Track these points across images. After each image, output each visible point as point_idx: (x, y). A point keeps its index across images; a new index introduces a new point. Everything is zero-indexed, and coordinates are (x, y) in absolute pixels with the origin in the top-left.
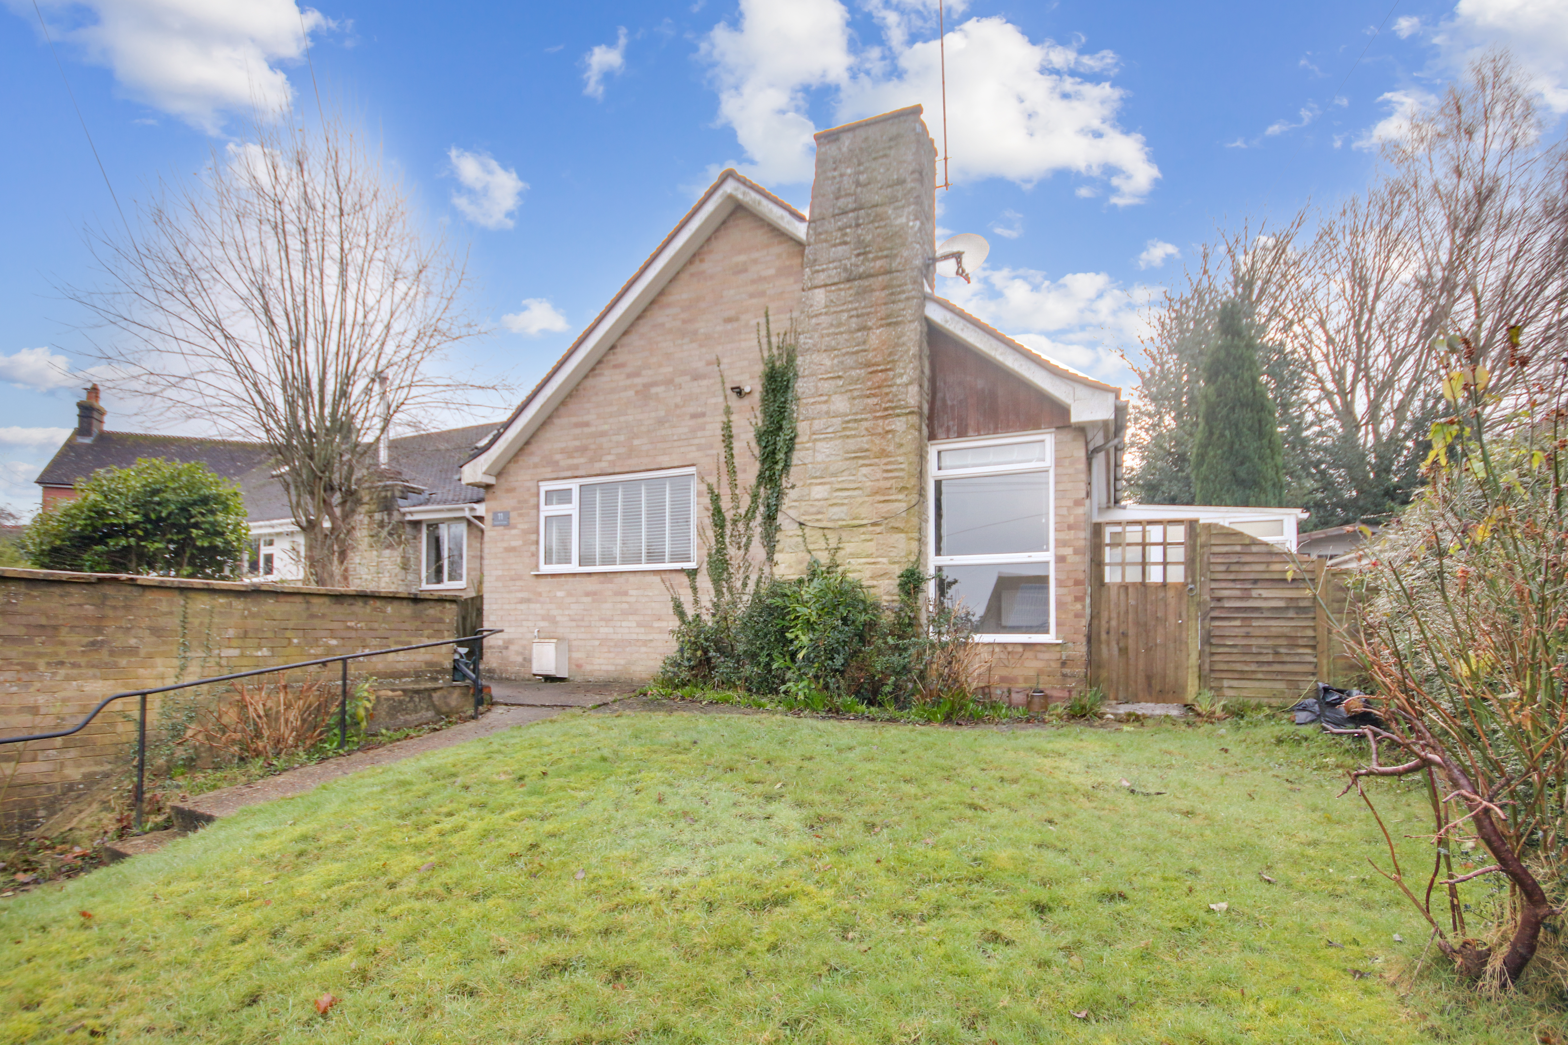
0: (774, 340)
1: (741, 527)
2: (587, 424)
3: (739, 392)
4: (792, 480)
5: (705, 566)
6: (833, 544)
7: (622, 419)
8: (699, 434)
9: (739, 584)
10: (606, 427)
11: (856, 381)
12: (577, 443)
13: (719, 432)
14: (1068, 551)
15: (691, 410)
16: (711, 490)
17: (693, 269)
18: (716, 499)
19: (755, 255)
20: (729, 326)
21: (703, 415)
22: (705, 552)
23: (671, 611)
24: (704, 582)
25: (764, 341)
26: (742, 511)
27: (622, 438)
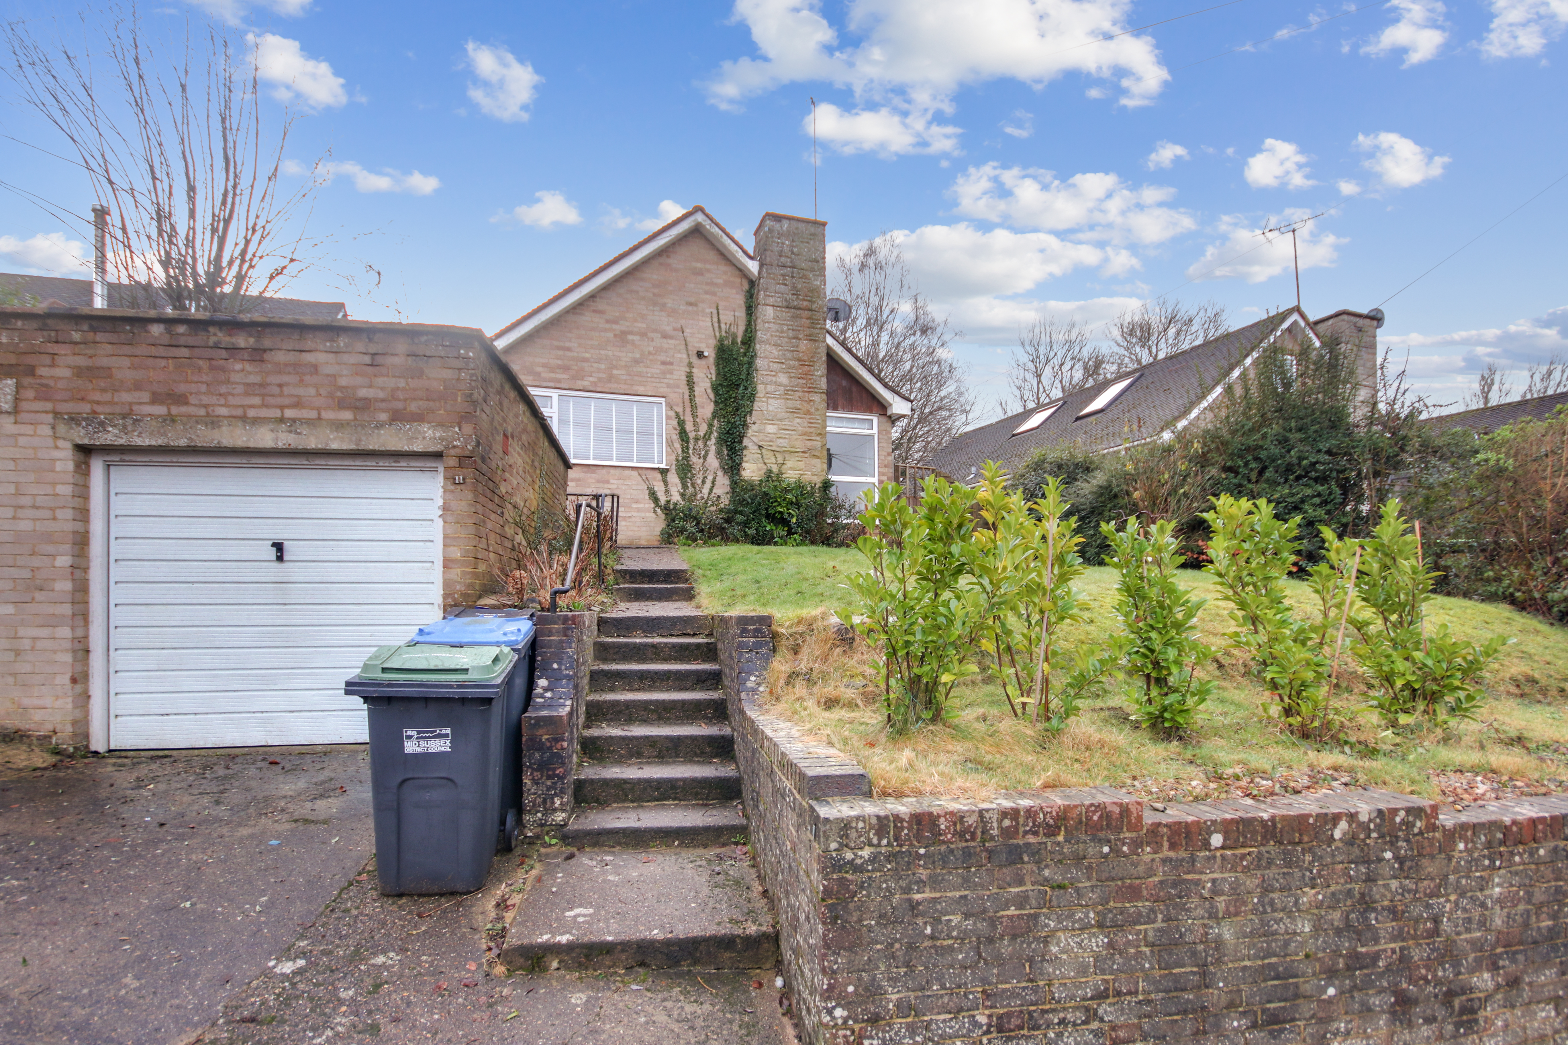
0: (723, 326)
1: (701, 444)
2: (569, 349)
3: (700, 355)
4: (753, 419)
5: (674, 467)
6: (780, 460)
7: (602, 352)
8: (668, 376)
9: (699, 482)
10: (587, 355)
11: (793, 367)
12: (560, 362)
13: (684, 378)
14: (885, 478)
15: (662, 357)
16: (677, 415)
17: (662, 260)
18: (681, 423)
19: (708, 266)
20: (690, 308)
21: (671, 364)
22: (674, 457)
23: (647, 497)
24: (673, 478)
25: (716, 325)
26: (702, 433)
27: (603, 366)
